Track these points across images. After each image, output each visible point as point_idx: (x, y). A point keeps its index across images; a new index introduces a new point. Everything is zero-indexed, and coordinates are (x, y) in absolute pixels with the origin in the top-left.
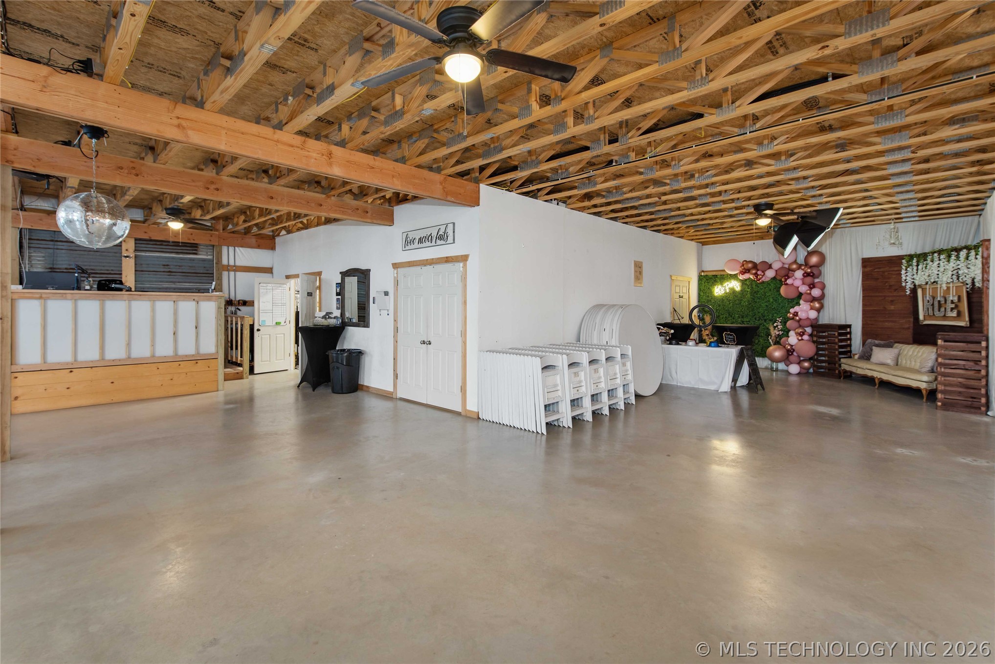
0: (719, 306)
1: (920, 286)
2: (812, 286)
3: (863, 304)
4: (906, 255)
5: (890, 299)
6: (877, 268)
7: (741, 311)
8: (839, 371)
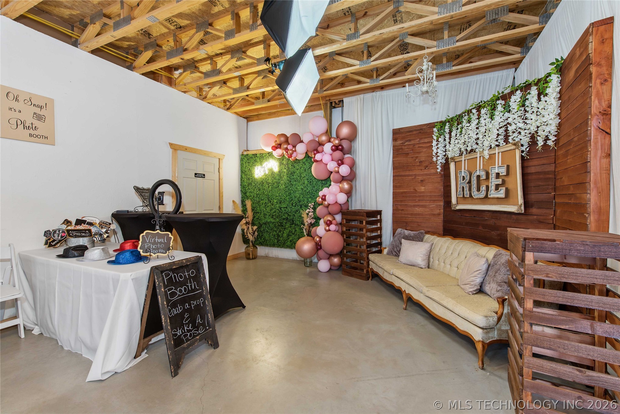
0: (260, 190)
1: (453, 159)
2: (341, 162)
3: (394, 187)
4: (437, 122)
5: (420, 178)
6: (407, 141)
7: (279, 196)
8: (368, 271)
